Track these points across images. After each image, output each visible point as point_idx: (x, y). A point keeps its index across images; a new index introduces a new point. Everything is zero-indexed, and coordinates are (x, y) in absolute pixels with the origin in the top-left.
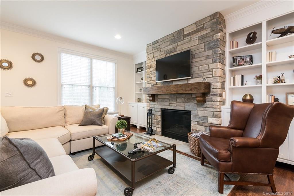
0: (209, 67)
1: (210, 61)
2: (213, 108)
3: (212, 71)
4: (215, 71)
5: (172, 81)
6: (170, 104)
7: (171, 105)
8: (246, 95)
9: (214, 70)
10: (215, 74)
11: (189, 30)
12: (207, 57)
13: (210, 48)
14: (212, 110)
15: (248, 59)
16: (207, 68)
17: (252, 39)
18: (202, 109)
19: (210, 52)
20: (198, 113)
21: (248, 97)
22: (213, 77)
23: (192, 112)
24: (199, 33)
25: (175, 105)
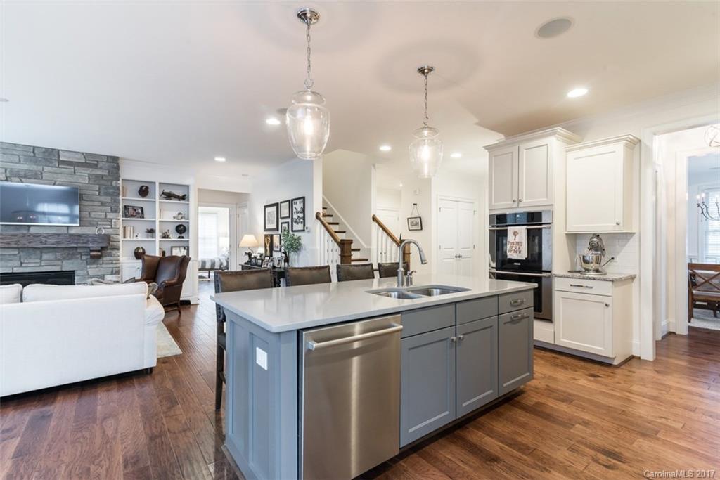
0: (106, 216)
1: (108, 209)
2: (112, 263)
3: (111, 222)
4: (115, 222)
5: (29, 226)
6: (21, 263)
7: (24, 265)
8: (138, 248)
9: (113, 221)
10: (115, 225)
11: (69, 158)
12: (103, 204)
13: (107, 194)
14: (111, 266)
15: (140, 211)
16: (103, 216)
17: (144, 192)
18: (95, 266)
19: (108, 199)
20: (88, 272)
21: (141, 251)
22: (112, 228)
23: (76, 273)
24: (91, 169)
25: (39, 265)
